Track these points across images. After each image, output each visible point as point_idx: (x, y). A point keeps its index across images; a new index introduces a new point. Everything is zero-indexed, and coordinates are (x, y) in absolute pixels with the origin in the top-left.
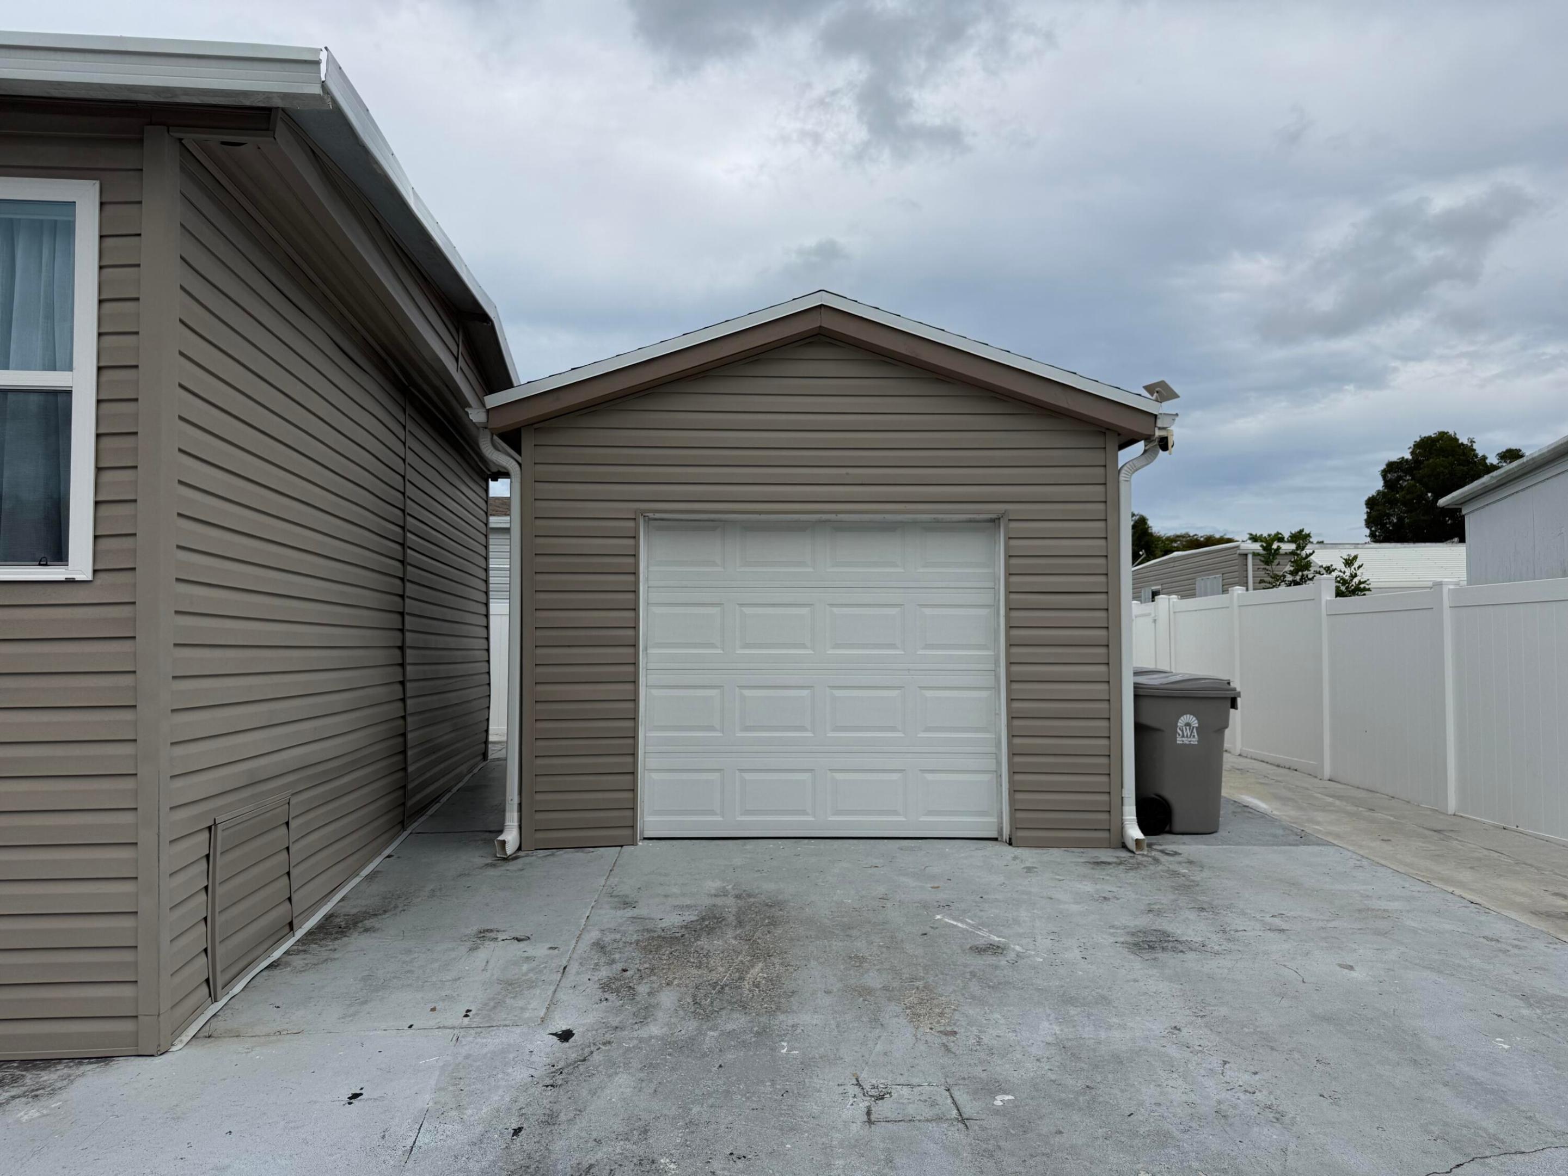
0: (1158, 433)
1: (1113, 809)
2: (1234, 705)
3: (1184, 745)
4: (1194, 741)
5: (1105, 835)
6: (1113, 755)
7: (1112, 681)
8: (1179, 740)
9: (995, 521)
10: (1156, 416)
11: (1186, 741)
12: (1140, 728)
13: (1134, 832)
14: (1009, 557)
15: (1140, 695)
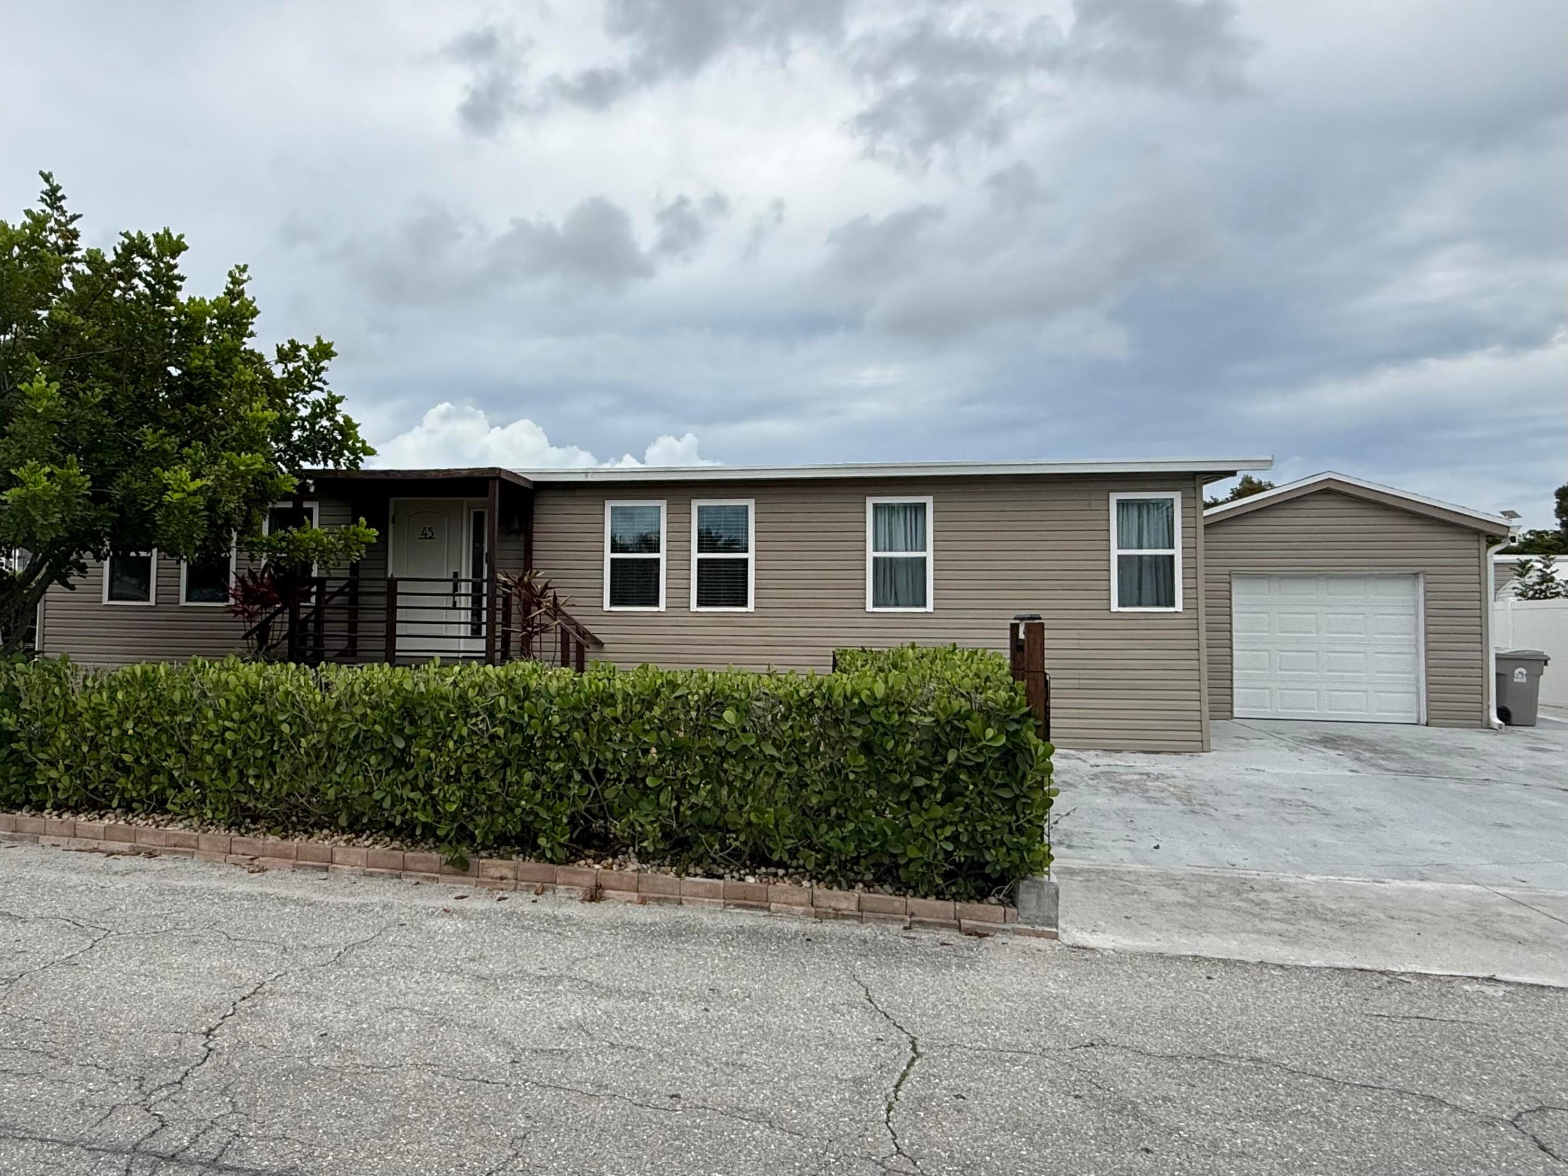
0: (1510, 535)
1: (1484, 710)
2: (1546, 664)
3: (1517, 683)
4: (1524, 680)
5: (1479, 722)
6: (1484, 687)
7: (1484, 650)
8: (1516, 680)
9: (1416, 575)
10: (1508, 527)
11: (1519, 681)
12: (1498, 675)
13: (1496, 721)
14: (1426, 592)
15: (1499, 658)
